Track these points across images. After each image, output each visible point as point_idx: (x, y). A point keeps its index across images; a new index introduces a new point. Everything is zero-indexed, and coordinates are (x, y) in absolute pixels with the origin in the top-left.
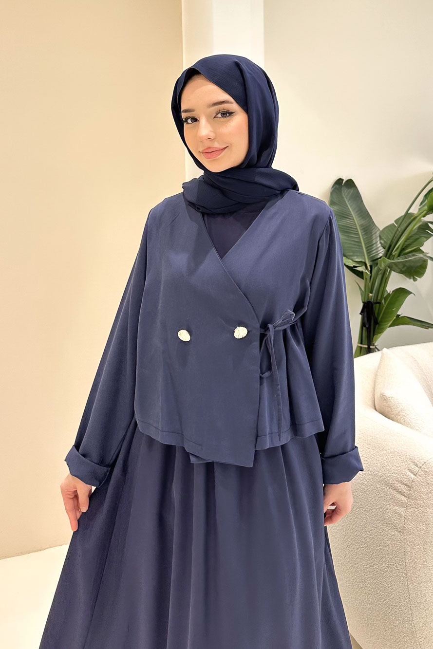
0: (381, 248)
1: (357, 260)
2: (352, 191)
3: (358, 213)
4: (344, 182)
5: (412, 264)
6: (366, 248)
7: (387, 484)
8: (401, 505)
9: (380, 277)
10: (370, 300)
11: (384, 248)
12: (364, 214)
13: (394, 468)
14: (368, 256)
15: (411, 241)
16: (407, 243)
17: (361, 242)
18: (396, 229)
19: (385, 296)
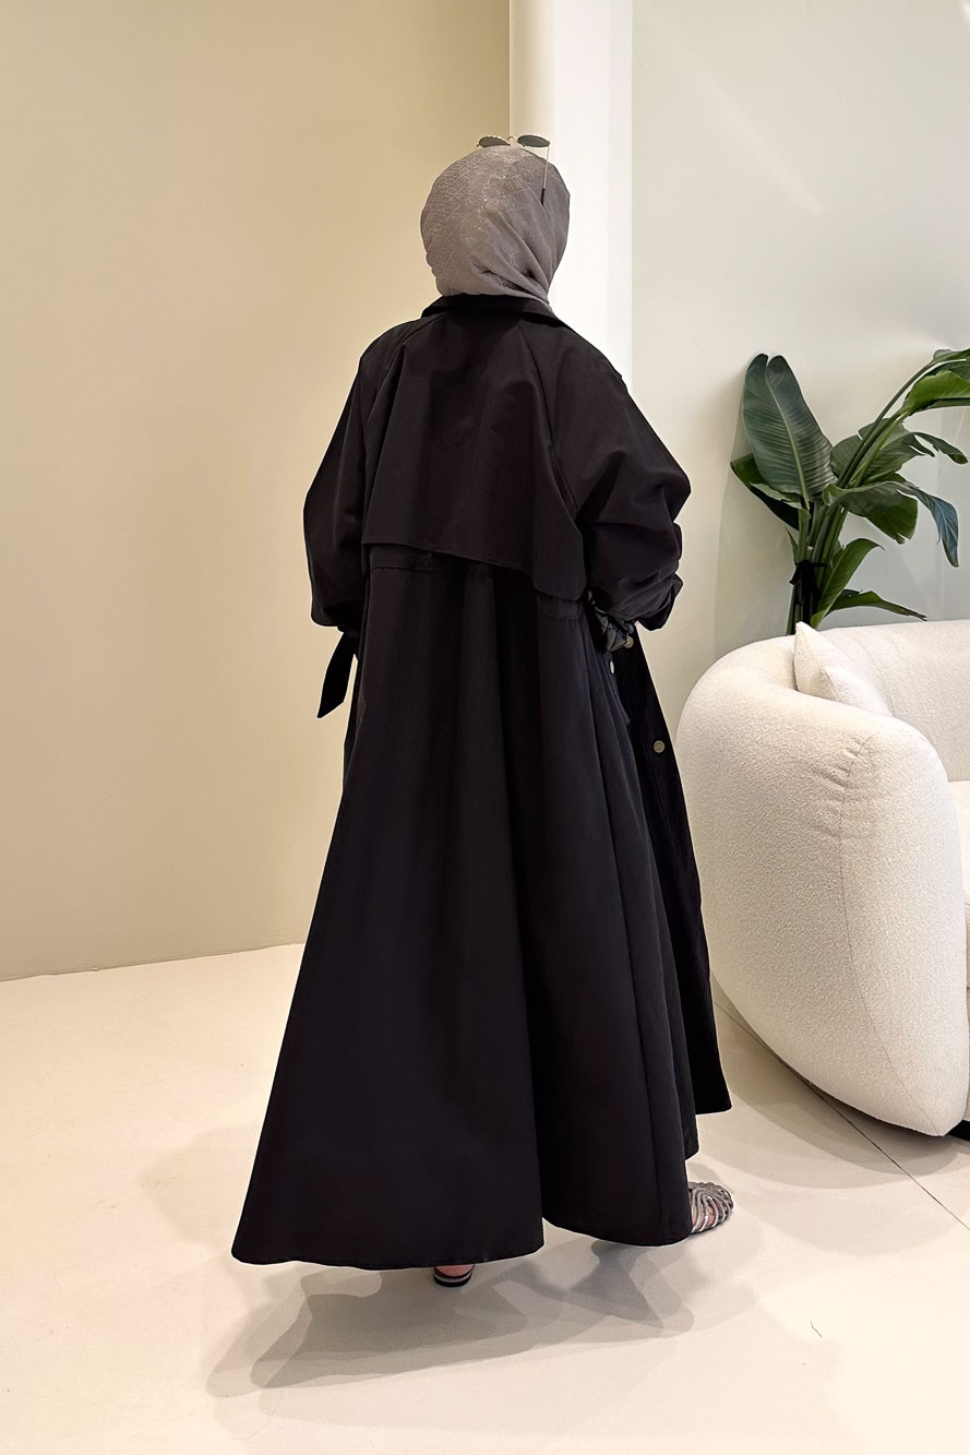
0: (830, 474)
1: (786, 491)
2: (782, 377)
3: (791, 412)
4: (769, 360)
5: (885, 501)
6: (804, 472)
8: (837, 798)
9: (827, 519)
10: (808, 558)
11: (836, 475)
12: (804, 417)
13: (826, 749)
14: (807, 486)
15: (880, 462)
16: (875, 465)
17: (796, 464)
18: (859, 445)
19: (836, 551)
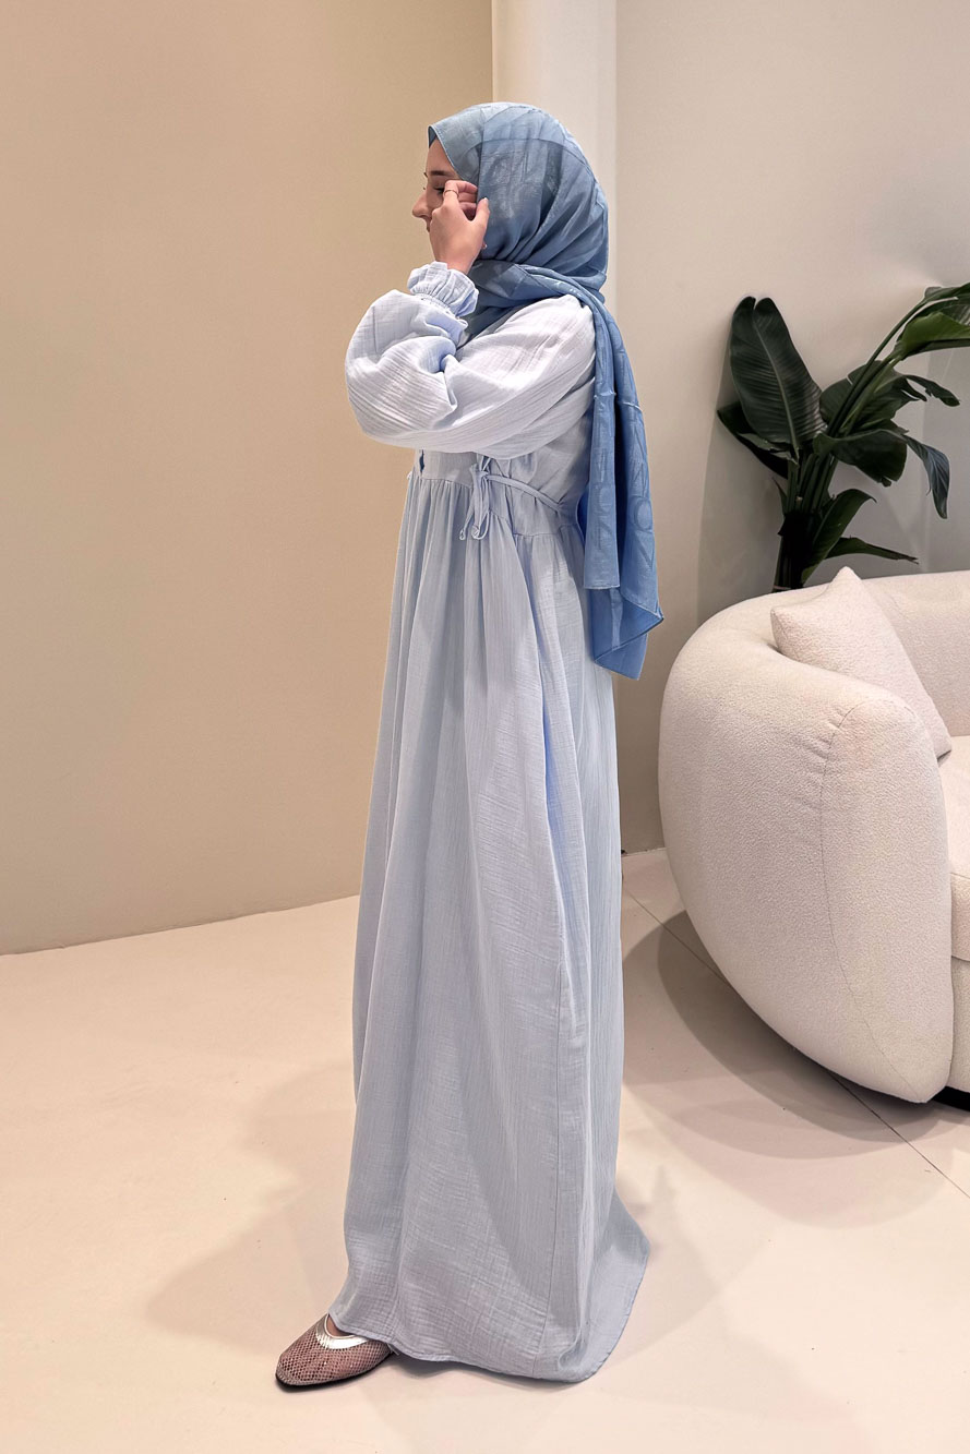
0: (821, 421)
1: (776, 441)
2: (770, 319)
4: (756, 303)
5: (875, 448)
6: (794, 420)
7: (798, 742)
8: (818, 770)
9: (817, 468)
10: (797, 508)
11: (825, 421)
12: (793, 361)
13: (809, 719)
14: (797, 434)
15: (872, 408)
16: (866, 412)
17: (785, 412)
18: (849, 391)
19: (825, 502)
